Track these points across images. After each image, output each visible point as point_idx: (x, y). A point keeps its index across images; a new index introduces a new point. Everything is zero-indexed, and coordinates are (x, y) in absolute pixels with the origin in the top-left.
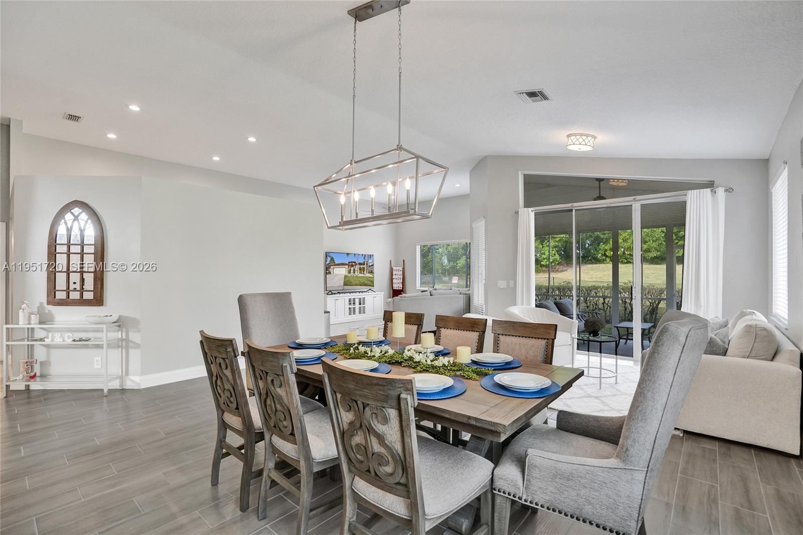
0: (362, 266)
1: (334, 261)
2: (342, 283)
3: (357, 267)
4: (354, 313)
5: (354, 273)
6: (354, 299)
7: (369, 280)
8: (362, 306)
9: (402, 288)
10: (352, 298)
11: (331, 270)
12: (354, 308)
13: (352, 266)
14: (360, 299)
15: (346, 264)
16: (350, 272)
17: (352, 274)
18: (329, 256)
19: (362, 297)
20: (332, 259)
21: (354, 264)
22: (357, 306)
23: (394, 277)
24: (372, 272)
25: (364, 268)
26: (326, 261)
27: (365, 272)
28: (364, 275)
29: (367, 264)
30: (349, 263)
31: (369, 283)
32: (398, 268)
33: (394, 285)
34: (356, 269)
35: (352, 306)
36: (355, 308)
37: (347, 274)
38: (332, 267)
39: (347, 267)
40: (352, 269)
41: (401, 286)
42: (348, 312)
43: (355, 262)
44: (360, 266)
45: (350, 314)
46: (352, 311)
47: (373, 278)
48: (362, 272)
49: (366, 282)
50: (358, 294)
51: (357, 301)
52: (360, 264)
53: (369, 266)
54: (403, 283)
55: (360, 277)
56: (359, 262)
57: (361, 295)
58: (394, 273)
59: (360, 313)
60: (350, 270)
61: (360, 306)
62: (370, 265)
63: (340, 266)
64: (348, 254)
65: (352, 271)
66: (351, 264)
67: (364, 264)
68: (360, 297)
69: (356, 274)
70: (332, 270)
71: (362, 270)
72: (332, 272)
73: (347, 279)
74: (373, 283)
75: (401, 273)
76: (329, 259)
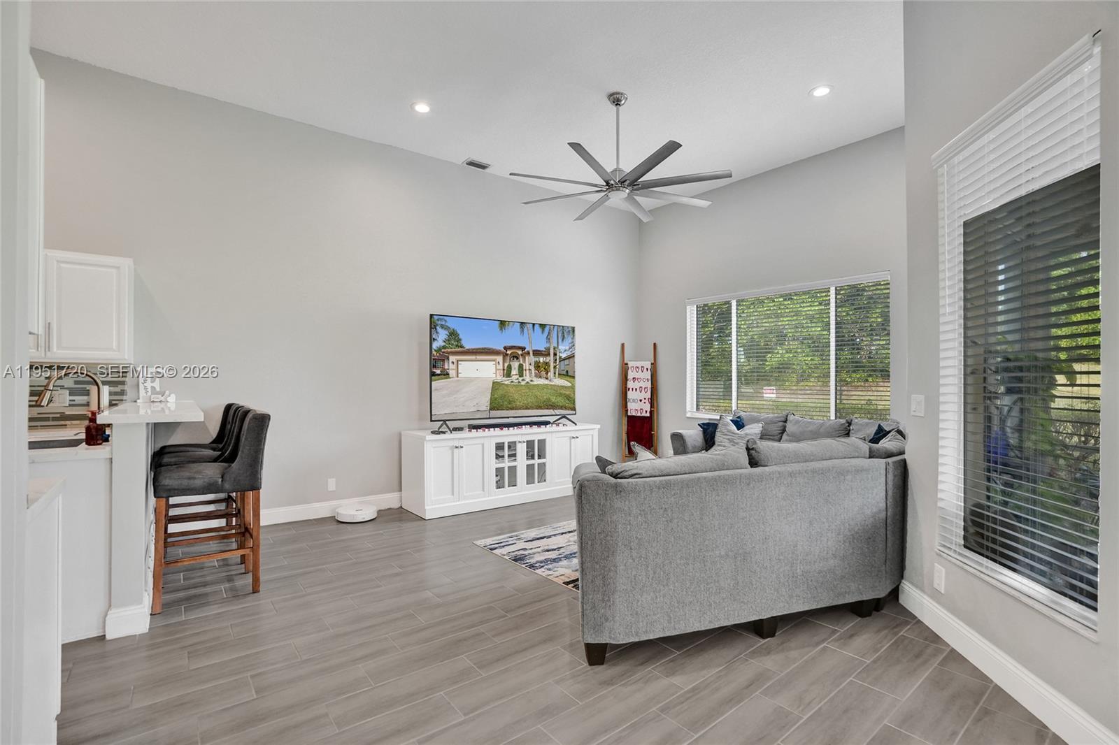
0: (542, 359)
1: (459, 340)
2: (484, 402)
3: (529, 362)
4: (513, 484)
5: (521, 374)
6: (512, 446)
7: (561, 395)
8: (536, 461)
9: (651, 412)
10: (506, 440)
11: (450, 366)
12: (513, 470)
13: (516, 357)
14: (530, 444)
15: (497, 353)
16: (508, 373)
17: (514, 378)
18: (442, 327)
19: (536, 438)
20: (453, 335)
21: (520, 352)
22: (522, 462)
23: (630, 384)
24: (568, 375)
25: (547, 364)
26: (432, 340)
27: (551, 374)
28: (546, 382)
29: (555, 354)
30: (505, 348)
31: (561, 401)
32: (639, 364)
33: (631, 406)
34: (526, 366)
35: (506, 464)
36: (515, 467)
37: (500, 378)
38: (452, 358)
39: (500, 358)
40: (515, 364)
41: (647, 407)
42: (494, 479)
43: (523, 349)
44: (537, 359)
45: (500, 485)
46: (504, 478)
47: (573, 387)
48: (543, 373)
49: (553, 399)
50: (526, 429)
51: (521, 450)
52: (537, 353)
53: (562, 360)
54: (653, 400)
55: (538, 385)
56: (534, 349)
57: (534, 433)
58: (631, 375)
59: (530, 480)
60: (510, 367)
61: (531, 462)
62: (564, 356)
63: (479, 357)
64: (503, 324)
65: (514, 372)
66: (513, 353)
67: (549, 354)
68: (530, 438)
69: (527, 379)
70: (454, 367)
71: (541, 369)
72: (452, 373)
73: (500, 392)
74: (574, 403)
75: (648, 375)
76: (442, 335)
